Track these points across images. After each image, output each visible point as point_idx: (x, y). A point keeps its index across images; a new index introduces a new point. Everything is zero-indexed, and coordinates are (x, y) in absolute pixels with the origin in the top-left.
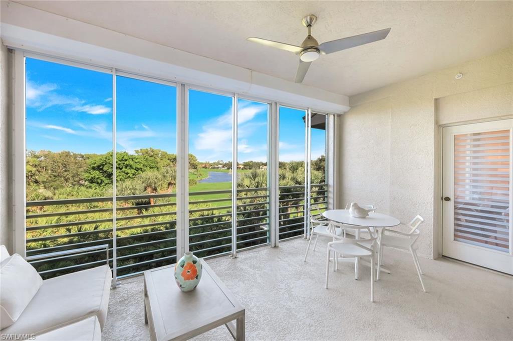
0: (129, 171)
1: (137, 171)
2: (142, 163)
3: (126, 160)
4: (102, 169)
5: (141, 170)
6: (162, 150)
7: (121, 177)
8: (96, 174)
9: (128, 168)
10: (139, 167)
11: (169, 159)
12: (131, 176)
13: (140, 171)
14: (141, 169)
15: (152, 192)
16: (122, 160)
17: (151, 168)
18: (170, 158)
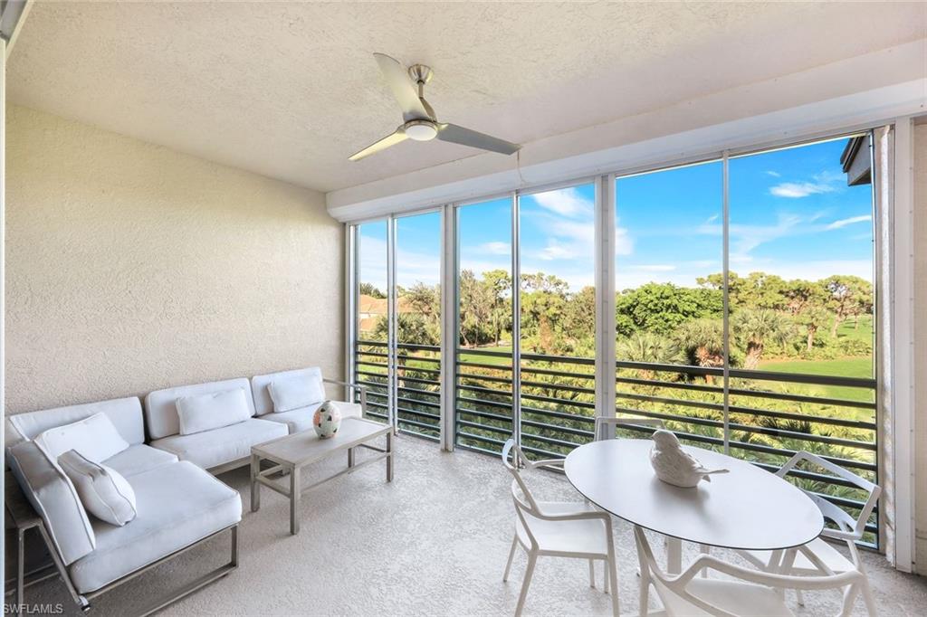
0: (670, 316)
1: (687, 316)
2: (695, 302)
3: (667, 298)
4: (631, 313)
5: (693, 316)
6: (767, 274)
7: (656, 326)
8: (625, 319)
9: (670, 311)
10: (687, 309)
11: (781, 292)
12: (675, 325)
13: (690, 317)
14: (693, 312)
15: (708, 358)
16: (661, 297)
17: (715, 311)
18: (785, 290)
